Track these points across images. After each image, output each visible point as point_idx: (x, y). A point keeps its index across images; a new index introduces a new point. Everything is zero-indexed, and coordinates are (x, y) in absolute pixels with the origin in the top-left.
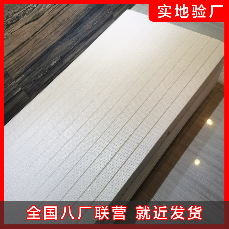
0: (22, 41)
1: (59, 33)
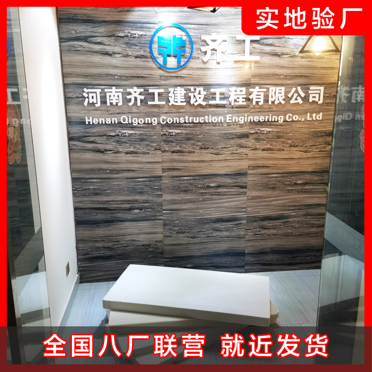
0: (180, 243)
1: (201, 252)
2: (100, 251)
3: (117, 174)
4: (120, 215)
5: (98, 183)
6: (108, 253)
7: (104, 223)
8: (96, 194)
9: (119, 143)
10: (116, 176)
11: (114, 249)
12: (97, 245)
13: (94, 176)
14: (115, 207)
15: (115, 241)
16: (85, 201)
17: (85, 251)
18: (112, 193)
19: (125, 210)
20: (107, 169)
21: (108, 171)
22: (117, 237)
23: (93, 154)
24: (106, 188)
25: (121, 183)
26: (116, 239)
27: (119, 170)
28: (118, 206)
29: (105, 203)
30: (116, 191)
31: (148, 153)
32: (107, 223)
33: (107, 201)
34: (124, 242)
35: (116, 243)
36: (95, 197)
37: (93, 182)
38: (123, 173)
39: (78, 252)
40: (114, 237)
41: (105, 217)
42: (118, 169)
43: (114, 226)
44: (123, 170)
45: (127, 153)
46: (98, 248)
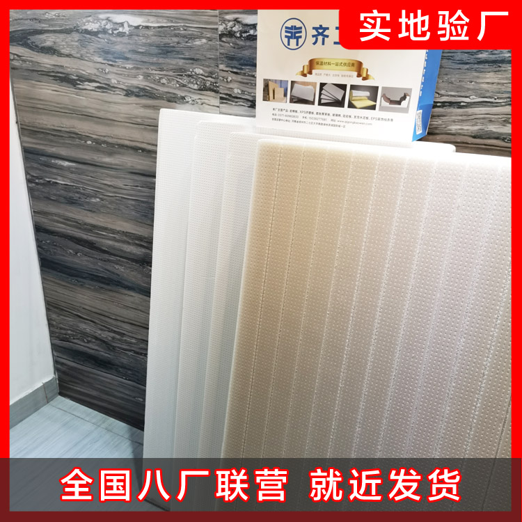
2: (89, 342)
3: (110, 154)
4: (122, 269)
5: (72, 173)
6: (104, 354)
7: (92, 280)
8: (71, 202)
9: (110, 56)
10: (107, 160)
11: (114, 347)
12: (83, 326)
13: (63, 152)
14: (110, 247)
15: (115, 332)
16: (52, 214)
17: (63, 332)
18: (103, 206)
19: (133, 260)
20: (88, 138)
21: (89, 142)
22: (119, 324)
23: (56, 86)
24: (90, 189)
25: (119, 183)
26: (117, 327)
27: (112, 145)
28: (117, 245)
29: (90, 231)
30: (111, 203)
31: (183, 98)
32: (96, 281)
33: (94, 226)
34: (133, 341)
35: (118, 337)
36: (69, 208)
37: (61, 168)
38: (123, 154)
39: (52, 329)
40: (114, 322)
41: (92, 266)
42: (110, 140)
43: (111, 293)
44: (122, 146)
45: (129, 93)
46: (84, 334)
